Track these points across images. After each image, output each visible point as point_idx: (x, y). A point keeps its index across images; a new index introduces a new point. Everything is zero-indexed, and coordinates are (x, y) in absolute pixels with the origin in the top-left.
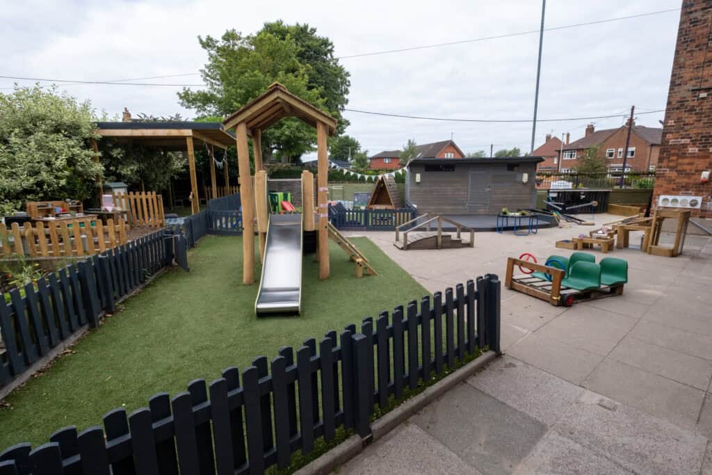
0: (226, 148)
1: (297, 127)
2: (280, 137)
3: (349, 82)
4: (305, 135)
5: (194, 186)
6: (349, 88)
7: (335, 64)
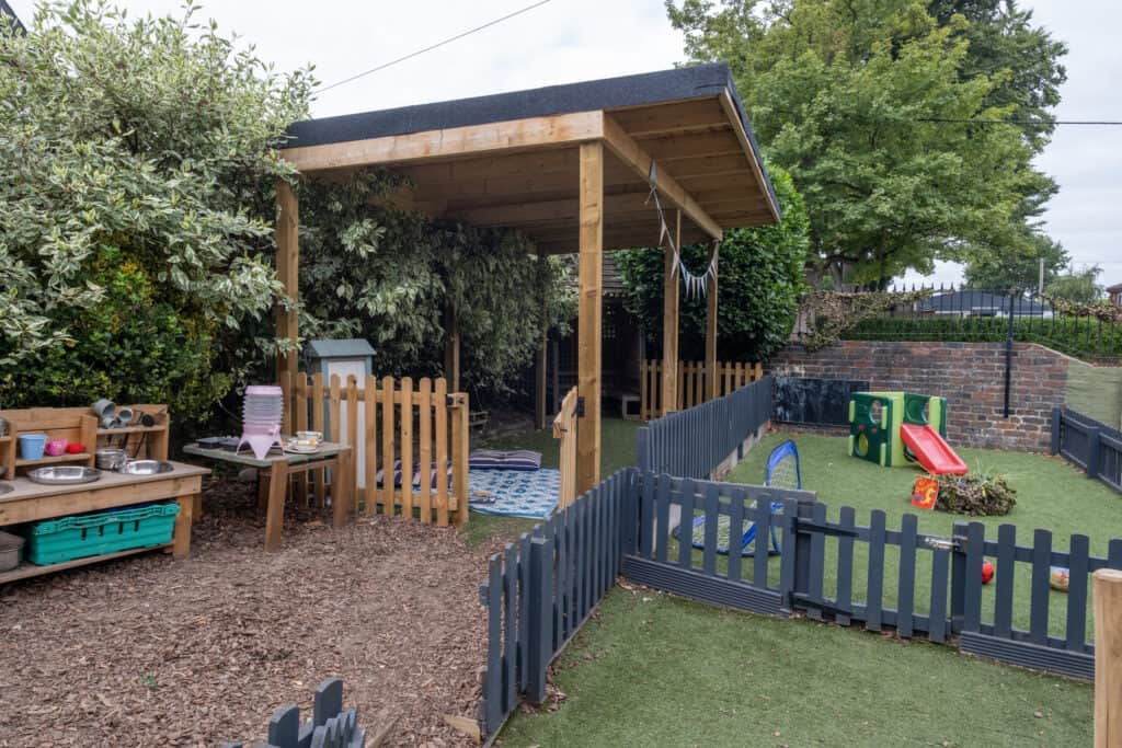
0: (718, 234)
1: (917, 190)
2: (861, 222)
3: (1061, 70)
4: (940, 212)
5: (590, 368)
6: (1061, 89)
7: (1020, 27)
